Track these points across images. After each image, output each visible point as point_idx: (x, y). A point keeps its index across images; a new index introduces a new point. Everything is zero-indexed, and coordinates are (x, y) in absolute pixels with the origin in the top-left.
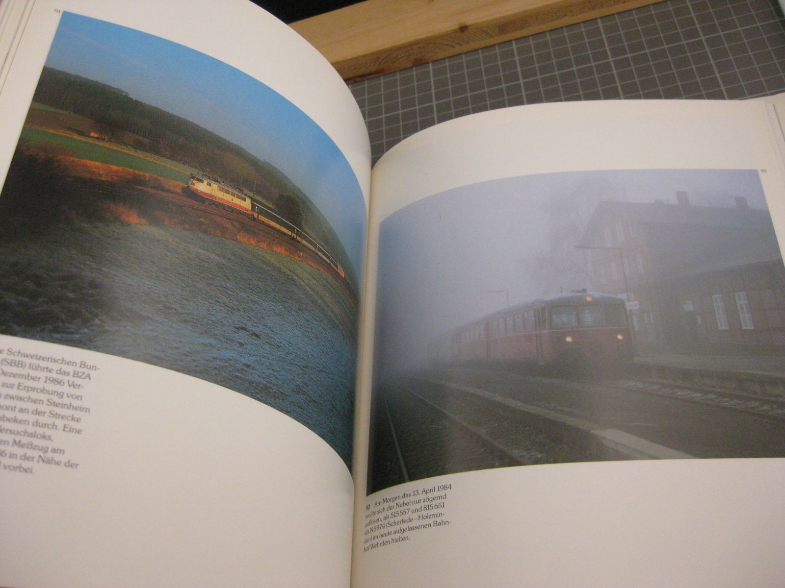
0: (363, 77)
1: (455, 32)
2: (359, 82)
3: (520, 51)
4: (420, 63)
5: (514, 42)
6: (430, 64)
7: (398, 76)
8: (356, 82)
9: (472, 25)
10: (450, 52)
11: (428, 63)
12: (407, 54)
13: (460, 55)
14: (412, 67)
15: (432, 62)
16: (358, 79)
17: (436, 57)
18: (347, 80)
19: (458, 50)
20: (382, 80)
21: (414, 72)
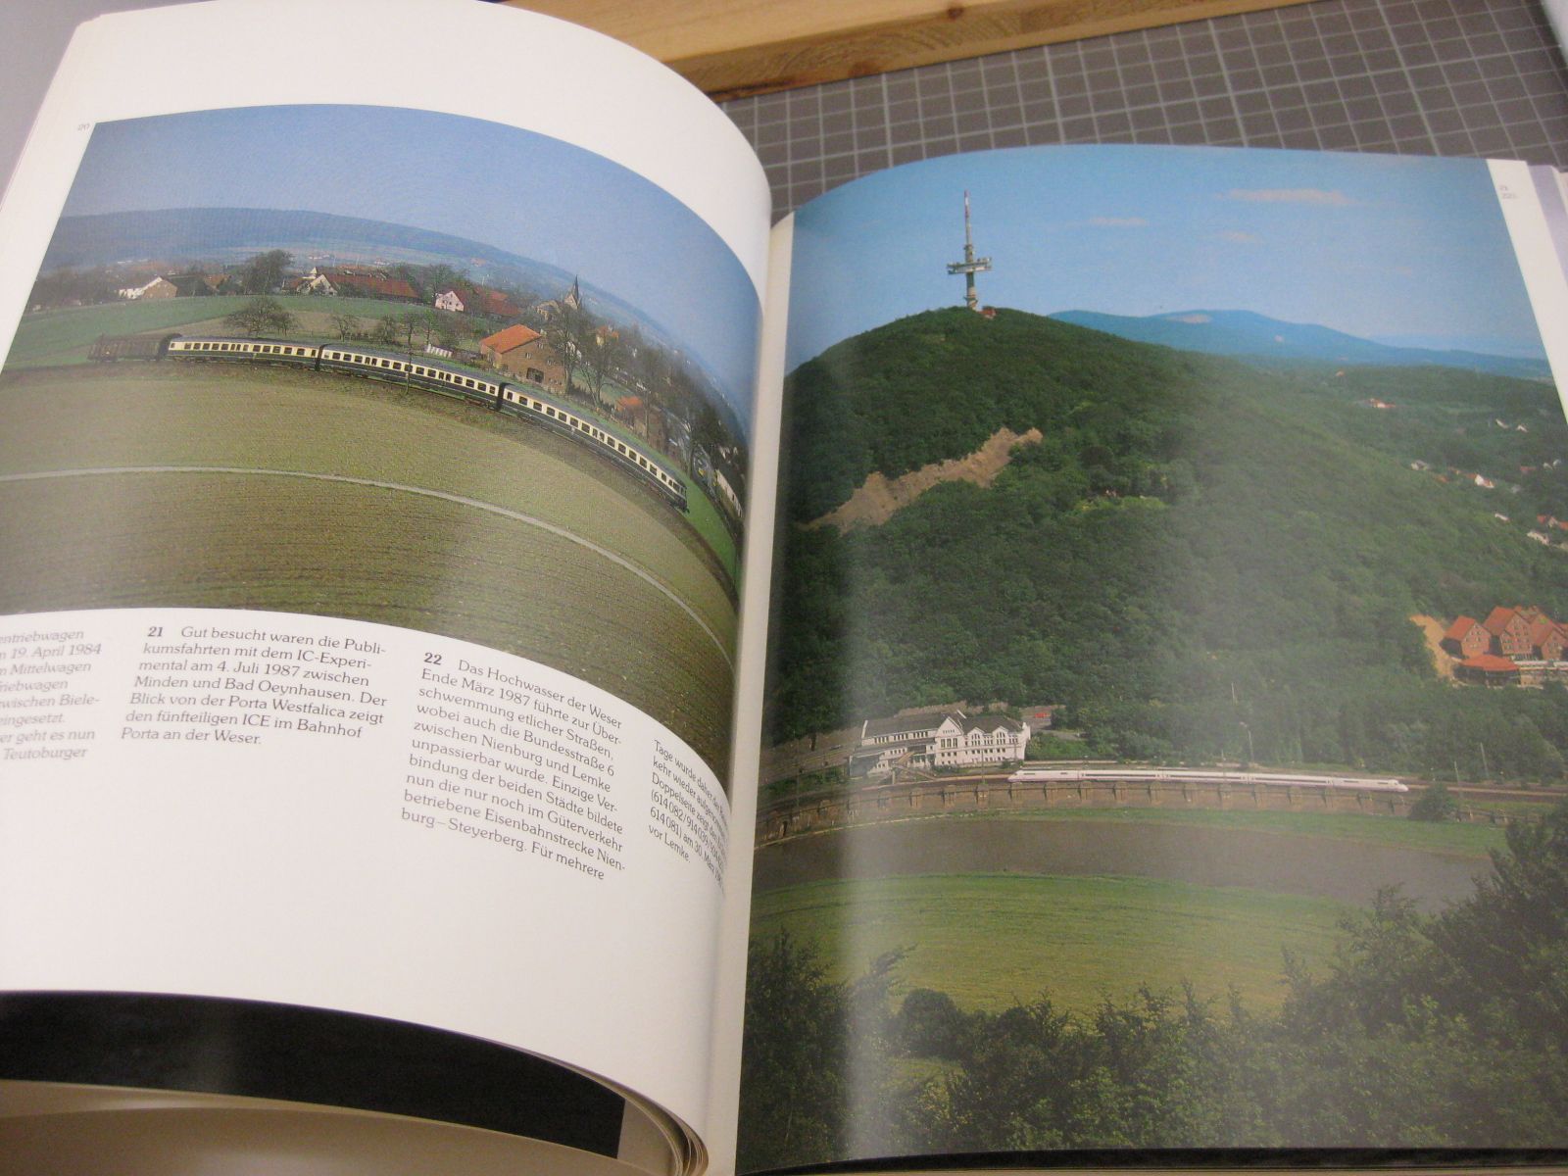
0: (752, 89)
1: (938, 17)
2: (744, 98)
3: (1057, 65)
4: (864, 72)
5: (1046, 50)
6: (884, 77)
7: (820, 94)
8: (736, 98)
9: (970, 7)
10: (925, 56)
11: (879, 74)
12: (841, 52)
13: (942, 63)
14: (848, 79)
15: (887, 73)
16: (742, 94)
17: (896, 65)
18: (715, 95)
19: (940, 53)
20: (788, 99)
21: (852, 88)
